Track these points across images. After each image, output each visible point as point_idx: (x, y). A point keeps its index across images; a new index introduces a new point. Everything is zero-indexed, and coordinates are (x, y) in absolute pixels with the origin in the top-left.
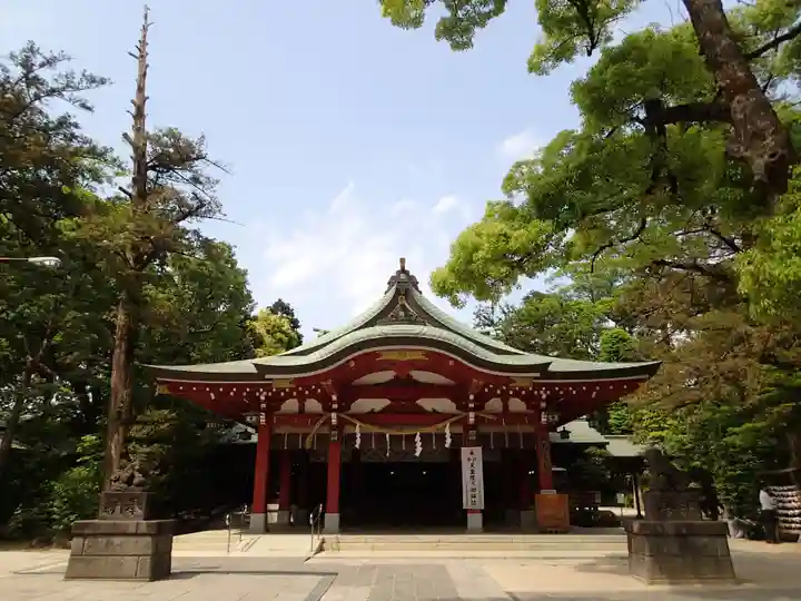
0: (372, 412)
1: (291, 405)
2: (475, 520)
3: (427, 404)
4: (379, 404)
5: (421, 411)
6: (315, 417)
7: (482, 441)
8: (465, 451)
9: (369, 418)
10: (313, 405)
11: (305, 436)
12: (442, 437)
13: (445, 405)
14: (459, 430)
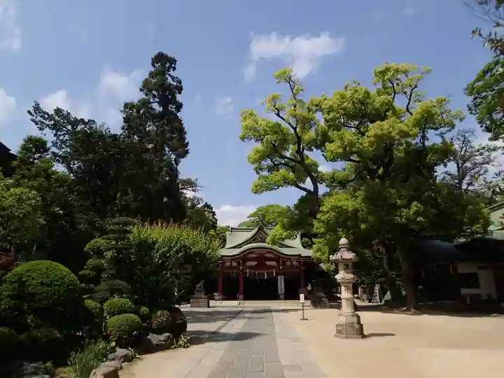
0: (252, 266)
1: (228, 264)
2: (282, 296)
3: (268, 263)
4: (254, 263)
5: (266, 265)
6: (235, 268)
7: (284, 274)
8: (279, 277)
9: (251, 267)
10: (235, 264)
11: (233, 273)
12: (272, 273)
13: (274, 263)
14: (277, 271)
